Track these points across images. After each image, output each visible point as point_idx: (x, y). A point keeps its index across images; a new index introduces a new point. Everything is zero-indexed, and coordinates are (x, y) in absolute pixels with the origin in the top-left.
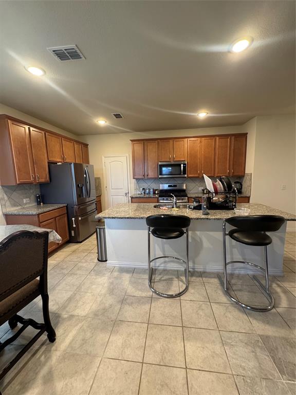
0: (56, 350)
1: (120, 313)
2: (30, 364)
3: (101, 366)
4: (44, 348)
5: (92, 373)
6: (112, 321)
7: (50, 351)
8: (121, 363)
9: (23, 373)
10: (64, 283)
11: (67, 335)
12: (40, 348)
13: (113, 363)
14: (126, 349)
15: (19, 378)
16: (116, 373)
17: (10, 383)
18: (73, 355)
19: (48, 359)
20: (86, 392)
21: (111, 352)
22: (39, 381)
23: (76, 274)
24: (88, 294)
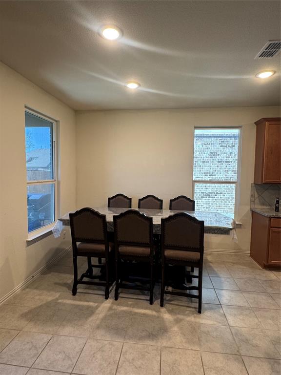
0: (195, 317)
1: (253, 359)
2: (182, 308)
3: (193, 352)
4: (193, 310)
5: (187, 346)
6: (238, 351)
7: (193, 314)
8: (201, 368)
9: (177, 307)
10: (254, 295)
11: (207, 319)
12: (192, 307)
13: (199, 362)
14: (214, 372)
15: (174, 307)
16: (191, 366)
17: (171, 304)
18: (194, 329)
19: (188, 315)
20: (175, 346)
21: (207, 357)
22: (175, 317)
23: (273, 300)
24: (256, 320)
